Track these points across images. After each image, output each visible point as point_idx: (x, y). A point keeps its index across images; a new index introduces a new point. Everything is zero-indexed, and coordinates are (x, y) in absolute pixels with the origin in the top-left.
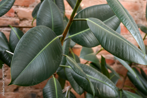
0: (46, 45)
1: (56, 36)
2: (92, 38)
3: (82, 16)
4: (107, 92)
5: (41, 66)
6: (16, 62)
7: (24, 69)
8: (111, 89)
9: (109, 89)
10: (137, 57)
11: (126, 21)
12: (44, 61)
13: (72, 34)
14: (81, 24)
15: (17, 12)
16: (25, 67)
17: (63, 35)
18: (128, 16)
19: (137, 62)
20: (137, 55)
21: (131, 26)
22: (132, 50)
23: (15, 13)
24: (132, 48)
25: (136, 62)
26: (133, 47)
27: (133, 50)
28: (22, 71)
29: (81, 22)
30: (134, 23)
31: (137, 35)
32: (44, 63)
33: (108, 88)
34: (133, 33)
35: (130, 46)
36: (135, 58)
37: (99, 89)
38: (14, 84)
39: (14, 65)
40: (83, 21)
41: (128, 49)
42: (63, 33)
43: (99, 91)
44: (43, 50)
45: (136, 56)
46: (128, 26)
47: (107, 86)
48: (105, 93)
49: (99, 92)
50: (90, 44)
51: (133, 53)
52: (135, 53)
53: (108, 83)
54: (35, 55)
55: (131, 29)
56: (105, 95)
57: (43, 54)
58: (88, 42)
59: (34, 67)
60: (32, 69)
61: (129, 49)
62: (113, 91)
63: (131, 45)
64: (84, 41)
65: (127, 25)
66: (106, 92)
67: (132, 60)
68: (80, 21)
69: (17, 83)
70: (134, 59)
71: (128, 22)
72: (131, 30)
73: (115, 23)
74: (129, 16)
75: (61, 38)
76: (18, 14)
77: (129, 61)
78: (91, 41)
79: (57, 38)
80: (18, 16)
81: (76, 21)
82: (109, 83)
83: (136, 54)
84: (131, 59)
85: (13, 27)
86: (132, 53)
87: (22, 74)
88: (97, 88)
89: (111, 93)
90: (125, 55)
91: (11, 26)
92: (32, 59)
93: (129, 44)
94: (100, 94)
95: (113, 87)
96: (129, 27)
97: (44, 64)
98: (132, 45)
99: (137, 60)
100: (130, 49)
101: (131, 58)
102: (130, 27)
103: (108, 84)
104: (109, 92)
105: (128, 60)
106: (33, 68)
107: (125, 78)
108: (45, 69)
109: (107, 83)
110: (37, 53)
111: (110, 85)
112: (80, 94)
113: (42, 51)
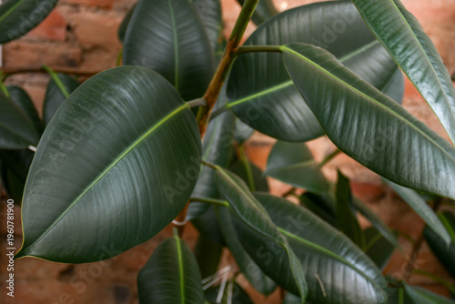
0: (145, 130)
1: (182, 103)
2: (304, 112)
3: (272, 39)
4: (349, 288)
5: (126, 198)
6: (42, 181)
7: (66, 208)
8: (361, 280)
9: (356, 280)
10: (448, 177)
11: (408, 53)
12: (135, 181)
13: (238, 97)
14: (268, 62)
15: (76, 26)
16: (71, 200)
17: (207, 99)
18: (415, 38)
19: (447, 192)
20: (448, 168)
21: (423, 70)
22: (430, 153)
23: (69, 28)
24: (432, 144)
25: (444, 194)
26: (434, 142)
27: (433, 153)
28: (62, 212)
29: (268, 56)
30: (436, 60)
31: (446, 101)
32: (137, 187)
33: (353, 277)
34: (429, 93)
35: (426, 139)
36: (440, 181)
37: (321, 277)
38: (34, 253)
39: (34, 193)
40: (274, 53)
41: (415, 147)
42: (208, 91)
43: (322, 286)
44: (136, 146)
45: (443, 174)
46: (414, 70)
47: (348, 269)
48: (341, 292)
49: (323, 290)
50: (295, 130)
51: (435, 161)
52: (442, 161)
53: (353, 259)
54: (107, 162)
55: (422, 80)
56: (341, 299)
57: (133, 159)
58: (288, 122)
59: (100, 201)
60: (95, 207)
61: (420, 147)
62: (370, 286)
63: (428, 137)
64: (277, 122)
65: (412, 66)
66: (344, 289)
67: (430, 185)
68: (265, 54)
69: (44, 253)
70: (437, 181)
71: (415, 56)
72: (424, 84)
73: (381, 63)
74: (419, 38)
75: (200, 108)
76: (78, 31)
77: (420, 187)
78: (299, 121)
79: (185, 110)
80: (76, 39)
81: (252, 54)
82: (357, 261)
83: (442, 167)
84: (426, 183)
85: (57, 72)
86: (431, 161)
87: (61, 222)
88: (317, 276)
89: (361, 294)
90: (406, 169)
91: (50, 69)
92: (95, 176)
93: (423, 133)
94: (325, 295)
95: (370, 273)
96: (416, 75)
97: (138, 192)
98: (431, 137)
99: (448, 187)
100: (424, 148)
101: (426, 178)
102: (420, 74)
103: (353, 262)
104: (356, 288)
105: (417, 185)
106: (98, 204)
107: (416, 247)
108: (140, 210)
109: (350, 260)
110: (115, 156)
111: (359, 267)
112: (267, 293)
113: (130, 148)
